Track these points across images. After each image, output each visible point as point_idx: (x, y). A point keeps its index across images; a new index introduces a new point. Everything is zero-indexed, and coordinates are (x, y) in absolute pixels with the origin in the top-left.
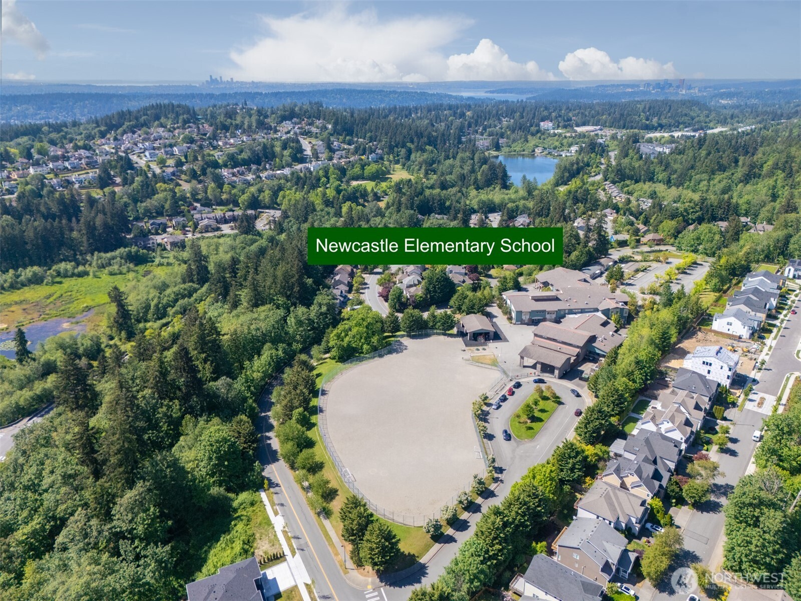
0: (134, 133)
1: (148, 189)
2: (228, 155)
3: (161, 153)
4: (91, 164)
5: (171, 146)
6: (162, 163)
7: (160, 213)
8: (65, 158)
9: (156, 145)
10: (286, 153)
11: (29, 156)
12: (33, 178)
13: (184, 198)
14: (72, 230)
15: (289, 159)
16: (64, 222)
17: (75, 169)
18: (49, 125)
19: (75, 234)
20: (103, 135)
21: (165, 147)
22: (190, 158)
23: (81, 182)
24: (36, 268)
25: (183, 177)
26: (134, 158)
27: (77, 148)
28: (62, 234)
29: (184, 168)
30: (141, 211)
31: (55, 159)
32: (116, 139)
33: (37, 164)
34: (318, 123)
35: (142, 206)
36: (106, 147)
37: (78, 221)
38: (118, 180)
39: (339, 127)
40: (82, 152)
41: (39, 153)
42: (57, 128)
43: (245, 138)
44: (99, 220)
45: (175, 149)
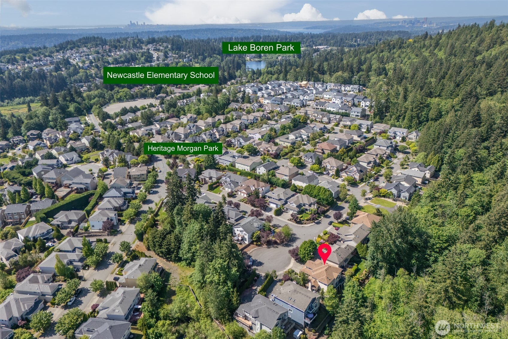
0: (72, 50)
1: (76, 72)
2: (114, 59)
3: (84, 58)
4: (52, 63)
5: (88, 55)
6: (84, 62)
7: (81, 82)
8: (40, 60)
9: (82, 54)
10: (143, 58)
11: (25, 60)
12: (27, 67)
13: (91, 75)
14: (44, 85)
15: (143, 61)
16: (41, 81)
17: (45, 65)
18: (32, 48)
19: (45, 87)
20: (58, 51)
21: (86, 55)
22: (96, 60)
23: (47, 70)
24: (31, 97)
25: (93, 68)
26: (71, 61)
27: (45, 56)
28: (41, 86)
29: (93, 64)
30: (73, 80)
31: (36, 61)
32: (63, 52)
33: (28, 62)
34: (165, 44)
35: (73, 79)
36: (59, 56)
37: (46, 81)
38: (64, 69)
39: (174, 47)
40: (48, 58)
41: (29, 58)
42: (36, 49)
43: (124, 52)
44: (54, 80)
45: (90, 56)
